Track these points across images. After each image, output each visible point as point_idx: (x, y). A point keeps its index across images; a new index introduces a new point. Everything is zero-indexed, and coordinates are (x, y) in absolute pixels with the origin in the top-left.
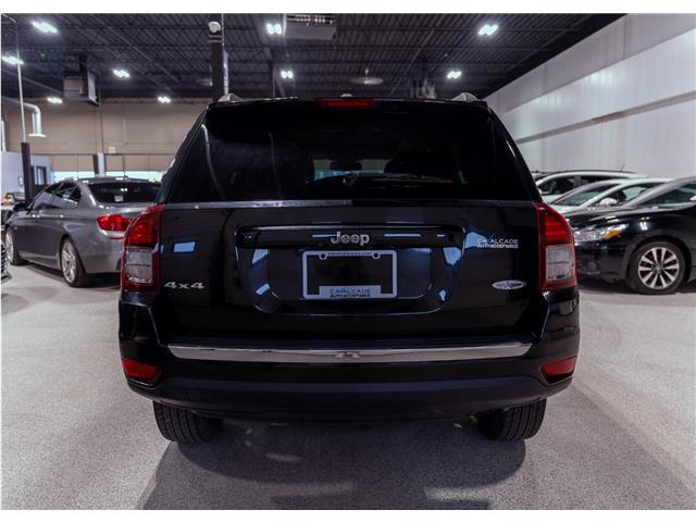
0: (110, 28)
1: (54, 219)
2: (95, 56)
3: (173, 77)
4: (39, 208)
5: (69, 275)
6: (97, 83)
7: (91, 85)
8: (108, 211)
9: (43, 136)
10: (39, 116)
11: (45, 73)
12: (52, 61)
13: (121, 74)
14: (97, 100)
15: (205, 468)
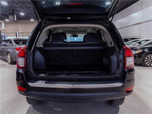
0: (19, 3)
1: (6, 48)
2: (16, 10)
3: (34, 15)
4: (2, 46)
5: (9, 61)
6: (16, 16)
7: (15, 17)
8: (18, 46)
9: (4, 29)
10: (3, 24)
11: (5, 14)
12: (6, 11)
13: (22, 14)
14: (17, 20)
15: (39, 112)
